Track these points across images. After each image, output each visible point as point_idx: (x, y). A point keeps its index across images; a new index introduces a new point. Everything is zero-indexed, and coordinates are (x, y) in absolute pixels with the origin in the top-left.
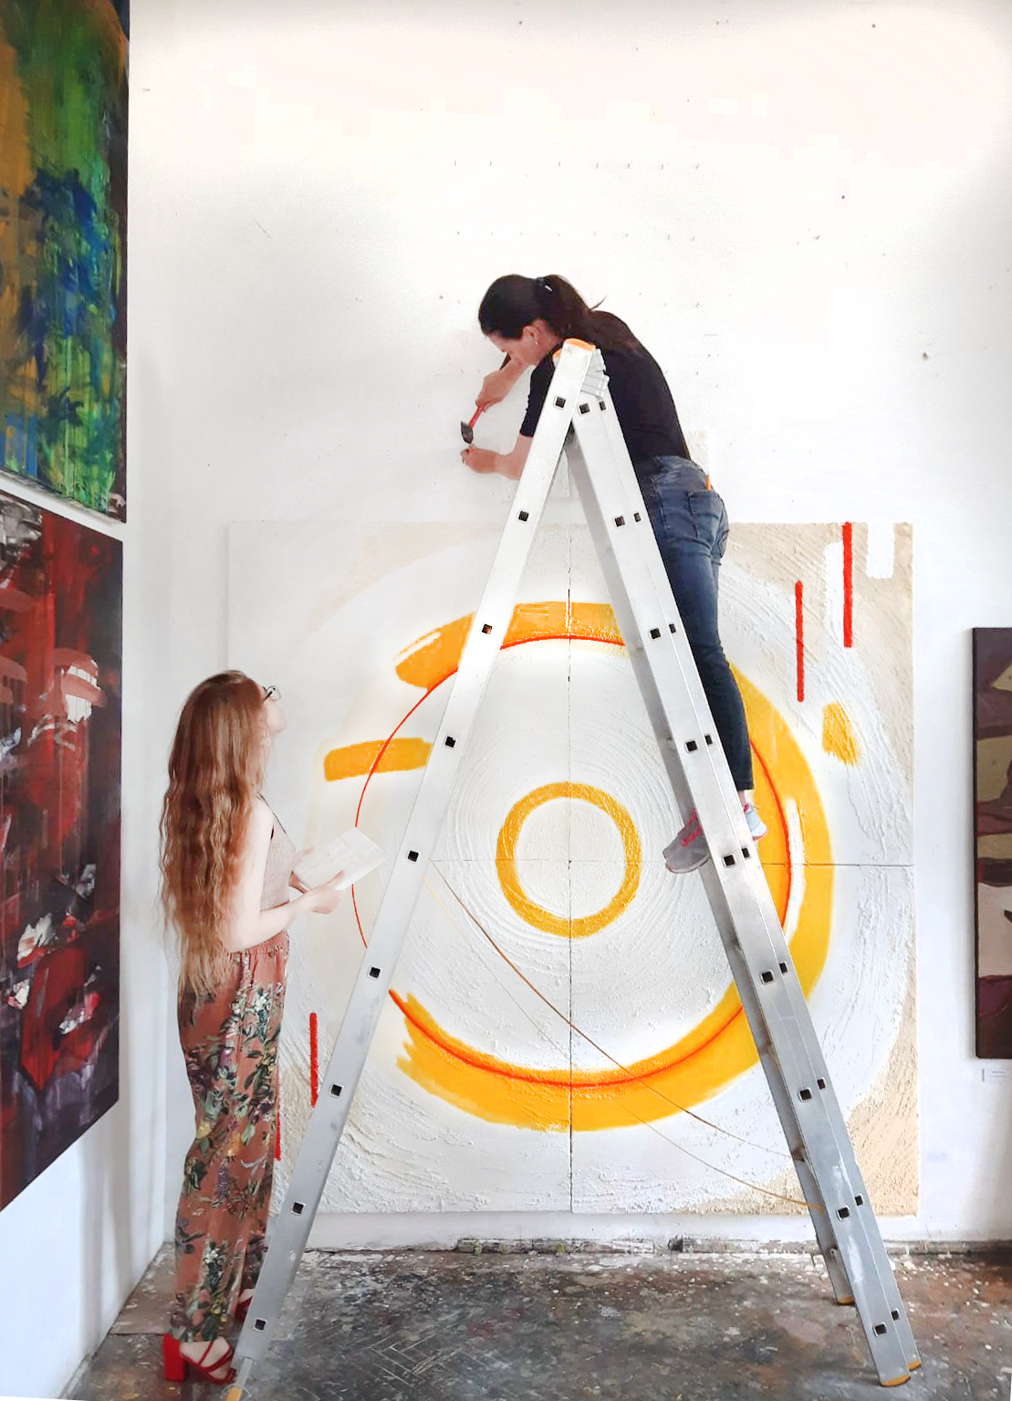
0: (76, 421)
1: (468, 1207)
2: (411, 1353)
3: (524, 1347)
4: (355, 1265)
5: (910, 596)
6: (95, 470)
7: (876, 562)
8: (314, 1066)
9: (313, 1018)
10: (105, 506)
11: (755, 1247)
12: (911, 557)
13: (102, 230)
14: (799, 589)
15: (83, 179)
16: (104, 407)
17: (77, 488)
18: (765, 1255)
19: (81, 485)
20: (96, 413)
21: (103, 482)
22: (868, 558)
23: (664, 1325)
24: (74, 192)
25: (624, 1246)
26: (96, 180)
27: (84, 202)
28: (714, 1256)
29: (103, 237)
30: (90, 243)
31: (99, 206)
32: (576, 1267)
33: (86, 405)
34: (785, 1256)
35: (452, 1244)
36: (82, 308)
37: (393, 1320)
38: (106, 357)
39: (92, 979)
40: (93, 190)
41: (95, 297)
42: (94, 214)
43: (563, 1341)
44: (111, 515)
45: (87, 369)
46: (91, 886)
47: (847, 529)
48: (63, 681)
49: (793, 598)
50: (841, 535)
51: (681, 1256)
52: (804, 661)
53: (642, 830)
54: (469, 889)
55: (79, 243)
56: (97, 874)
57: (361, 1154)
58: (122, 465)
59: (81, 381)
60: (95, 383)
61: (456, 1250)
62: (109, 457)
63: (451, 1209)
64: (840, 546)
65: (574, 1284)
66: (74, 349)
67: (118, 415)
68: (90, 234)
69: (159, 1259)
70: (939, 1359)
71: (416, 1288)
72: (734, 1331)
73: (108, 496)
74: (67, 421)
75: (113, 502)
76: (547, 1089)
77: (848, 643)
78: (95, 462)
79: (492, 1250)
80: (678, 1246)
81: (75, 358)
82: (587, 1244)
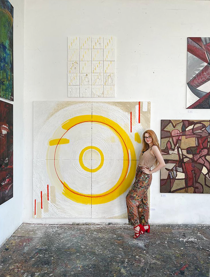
0: (3, 84)
1: (74, 217)
2: (61, 238)
3: (80, 238)
4: (54, 226)
5: (150, 115)
6: (7, 93)
7: (144, 108)
8: (48, 193)
9: (48, 185)
10: (9, 99)
11: (122, 224)
12: (150, 107)
13: (8, 52)
14: (131, 113)
15: (4, 44)
16: (9, 82)
17: (4, 96)
18: (124, 225)
19: (4, 95)
20: (7, 83)
21: (9, 95)
22: (143, 108)
23: (104, 235)
24: (2, 46)
25: (100, 224)
26: (7, 43)
27: (4, 47)
28: (115, 225)
29: (8, 53)
30: (5, 54)
31: (7, 48)
32: (92, 227)
33: (5, 82)
34: (127, 225)
35: (72, 223)
36: (4, 65)
37: (59, 234)
38: (9, 73)
39: (8, 177)
40: (6, 45)
41: (7, 63)
42: (6, 49)
43: (86, 237)
44: (11, 100)
45: (5, 76)
46: (7, 162)
47: (139, 102)
48: (1, 128)
49: (130, 115)
50: (138, 104)
51: (110, 225)
52: (132, 125)
53: (104, 154)
54: (74, 164)
55: (4, 54)
56: (8, 160)
57: (56, 208)
58: (13, 92)
59: (4, 78)
60: (7, 78)
61: (72, 224)
62: (10, 90)
63: (71, 217)
64: (138, 105)
65: (90, 229)
66: (3, 72)
67: (12, 83)
68: (6, 53)
69: (22, 225)
70: (148, 240)
71: (64, 230)
72: (115, 236)
73: (10, 97)
74: (1, 85)
75: (11, 98)
76: (87, 197)
77: (139, 122)
78: (7, 91)
79: (78, 224)
80: (109, 224)
81: (3, 74)
82: (94, 223)
